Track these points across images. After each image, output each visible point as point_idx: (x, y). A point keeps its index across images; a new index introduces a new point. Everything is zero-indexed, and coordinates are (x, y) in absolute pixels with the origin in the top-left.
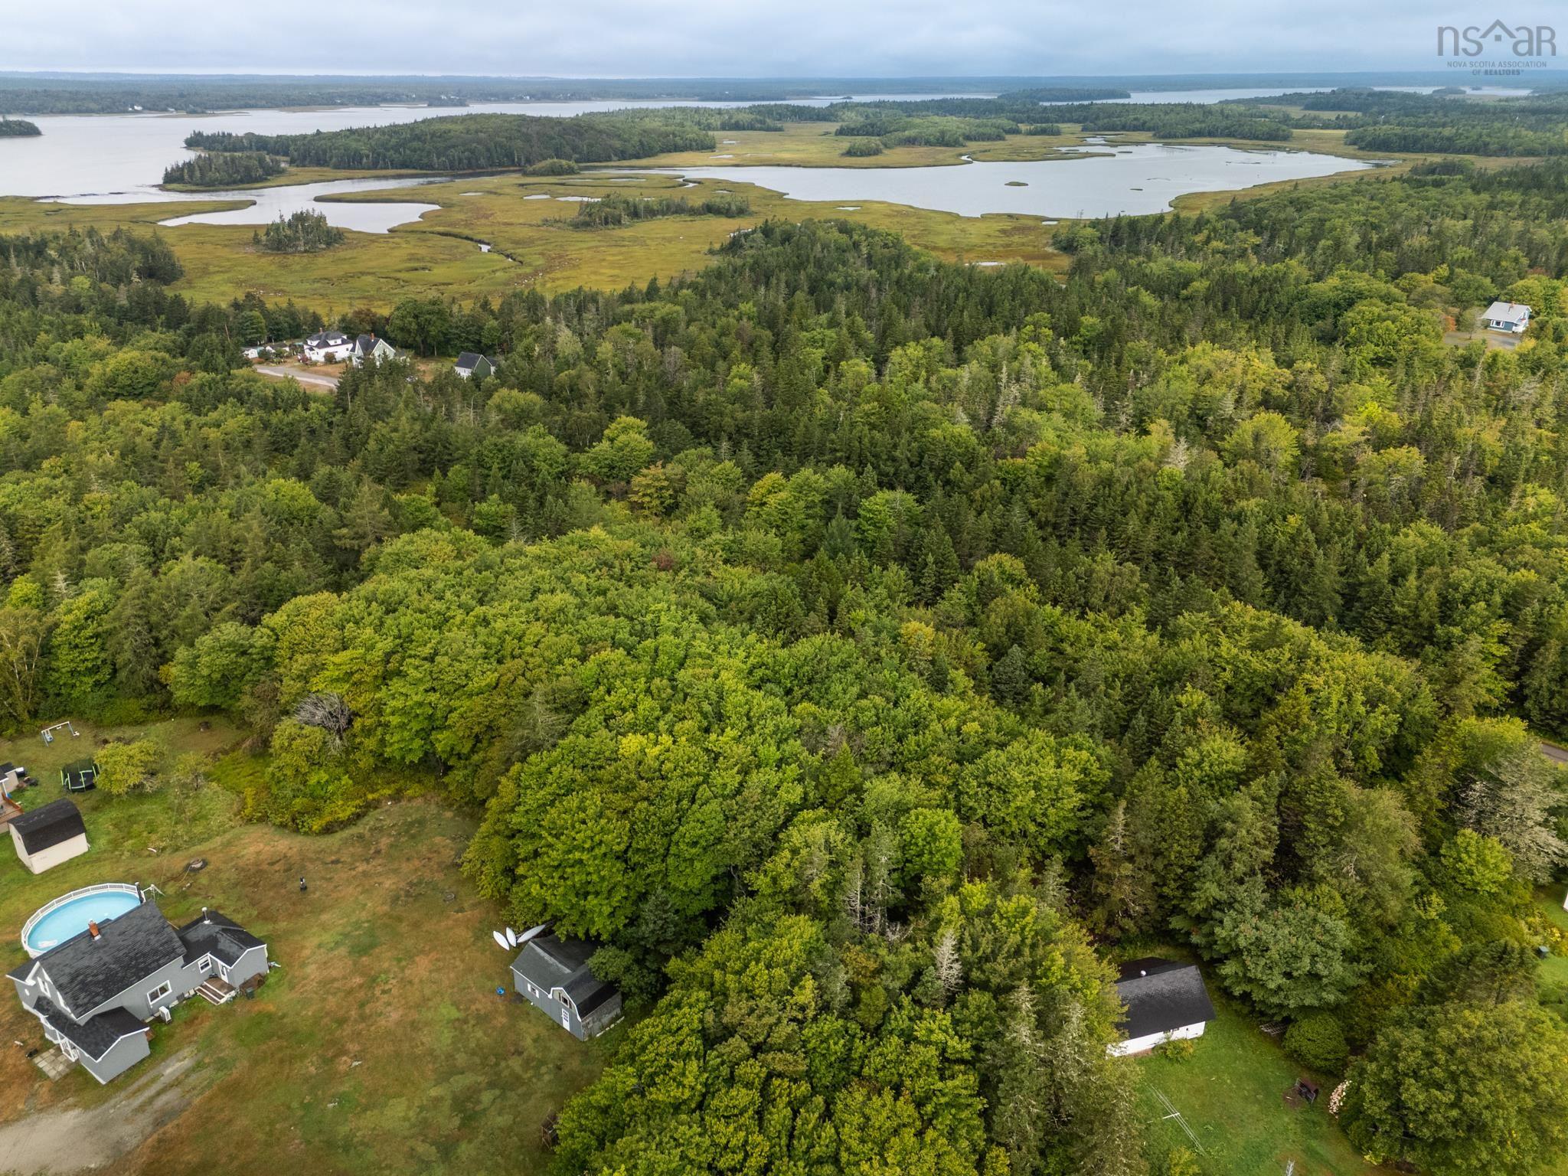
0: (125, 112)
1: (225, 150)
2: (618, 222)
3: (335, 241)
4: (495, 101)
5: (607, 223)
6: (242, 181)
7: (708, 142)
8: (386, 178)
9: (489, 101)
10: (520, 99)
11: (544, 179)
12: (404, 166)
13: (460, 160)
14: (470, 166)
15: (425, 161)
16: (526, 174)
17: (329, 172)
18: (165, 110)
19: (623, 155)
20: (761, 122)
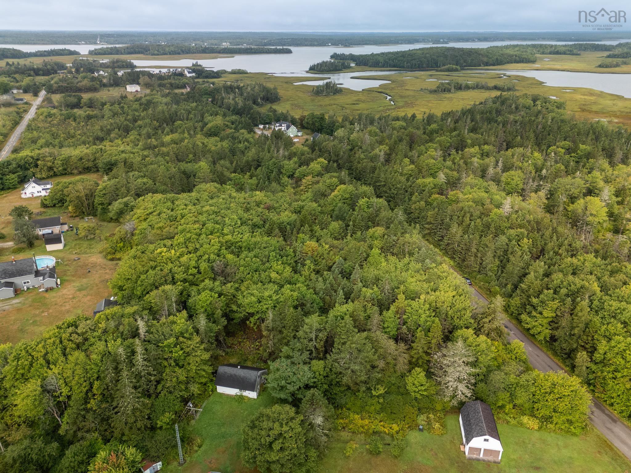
0: (325, 45)
1: (341, 59)
2: (449, 91)
3: (338, 92)
4: (462, 42)
5: (444, 91)
6: (333, 71)
7: (532, 59)
8: (384, 71)
9: (460, 42)
10: (473, 41)
11: (443, 73)
12: (394, 66)
13: (415, 65)
14: (419, 67)
15: (402, 65)
16: (437, 71)
17: (367, 68)
18: (338, 45)
19: (487, 64)
20: (571, 51)
